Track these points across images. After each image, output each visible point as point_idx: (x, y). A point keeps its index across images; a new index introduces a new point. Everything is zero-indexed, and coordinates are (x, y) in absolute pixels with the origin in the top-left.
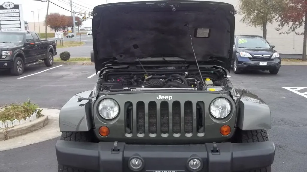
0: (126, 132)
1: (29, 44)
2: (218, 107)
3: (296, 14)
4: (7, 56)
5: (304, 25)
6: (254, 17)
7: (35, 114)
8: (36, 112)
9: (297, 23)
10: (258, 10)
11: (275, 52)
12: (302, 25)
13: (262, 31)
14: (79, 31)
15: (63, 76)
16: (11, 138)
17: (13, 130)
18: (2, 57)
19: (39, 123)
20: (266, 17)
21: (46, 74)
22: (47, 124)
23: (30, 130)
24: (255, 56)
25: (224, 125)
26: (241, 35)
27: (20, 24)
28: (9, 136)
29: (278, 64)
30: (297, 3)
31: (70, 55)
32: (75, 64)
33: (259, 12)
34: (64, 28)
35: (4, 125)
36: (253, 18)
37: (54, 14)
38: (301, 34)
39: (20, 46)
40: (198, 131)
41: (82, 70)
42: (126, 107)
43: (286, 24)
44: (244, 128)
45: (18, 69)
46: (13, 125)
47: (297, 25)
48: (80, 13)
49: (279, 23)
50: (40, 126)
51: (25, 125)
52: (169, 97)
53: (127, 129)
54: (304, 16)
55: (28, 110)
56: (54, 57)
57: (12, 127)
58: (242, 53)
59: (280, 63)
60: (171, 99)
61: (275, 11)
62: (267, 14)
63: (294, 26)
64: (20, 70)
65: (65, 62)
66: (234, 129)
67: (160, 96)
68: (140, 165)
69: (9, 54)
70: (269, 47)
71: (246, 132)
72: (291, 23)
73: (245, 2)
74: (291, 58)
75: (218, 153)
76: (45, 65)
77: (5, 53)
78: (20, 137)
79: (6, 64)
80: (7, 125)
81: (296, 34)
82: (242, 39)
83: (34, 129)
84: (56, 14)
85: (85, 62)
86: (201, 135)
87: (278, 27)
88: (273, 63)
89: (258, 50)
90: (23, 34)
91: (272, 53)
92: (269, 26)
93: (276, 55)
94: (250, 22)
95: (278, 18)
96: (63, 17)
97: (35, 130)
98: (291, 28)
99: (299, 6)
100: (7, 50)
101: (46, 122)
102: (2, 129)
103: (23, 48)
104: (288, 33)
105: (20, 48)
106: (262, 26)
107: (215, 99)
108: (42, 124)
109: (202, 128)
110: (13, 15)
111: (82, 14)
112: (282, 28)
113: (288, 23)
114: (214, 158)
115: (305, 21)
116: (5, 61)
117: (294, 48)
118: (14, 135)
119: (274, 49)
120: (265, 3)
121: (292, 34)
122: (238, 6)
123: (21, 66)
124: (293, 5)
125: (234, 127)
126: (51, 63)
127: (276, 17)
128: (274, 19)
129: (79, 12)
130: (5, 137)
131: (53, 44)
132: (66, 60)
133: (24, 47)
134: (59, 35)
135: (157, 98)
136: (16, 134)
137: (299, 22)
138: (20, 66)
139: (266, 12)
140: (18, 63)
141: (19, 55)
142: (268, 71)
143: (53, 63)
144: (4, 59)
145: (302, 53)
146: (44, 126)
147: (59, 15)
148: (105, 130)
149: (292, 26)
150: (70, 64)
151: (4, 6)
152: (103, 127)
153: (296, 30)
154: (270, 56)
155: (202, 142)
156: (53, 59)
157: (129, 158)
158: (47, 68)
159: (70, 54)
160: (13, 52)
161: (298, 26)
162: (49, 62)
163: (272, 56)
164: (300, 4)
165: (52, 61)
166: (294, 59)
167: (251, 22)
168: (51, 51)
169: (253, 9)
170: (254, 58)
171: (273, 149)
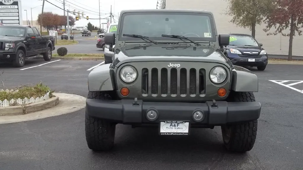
0: (143, 93)
1: (31, 38)
2: (216, 74)
3: (283, 15)
4: (10, 48)
5: (290, 27)
6: (244, 18)
7: (48, 94)
8: (49, 93)
9: (283, 25)
10: (247, 11)
11: (263, 49)
12: (288, 27)
13: (251, 32)
14: (71, 31)
15: (63, 69)
16: (28, 113)
17: (30, 106)
18: (5, 50)
19: (52, 102)
20: (255, 17)
21: (47, 66)
22: (58, 104)
23: (45, 108)
24: (244, 52)
25: (220, 88)
26: (231, 33)
27: (19, 20)
28: (26, 111)
29: (265, 61)
30: (284, 5)
31: (67, 51)
32: (72, 59)
33: (248, 13)
34: (57, 28)
35: (22, 102)
36: (242, 19)
37: (47, 13)
38: (287, 35)
39: (23, 39)
40: (200, 93)
41: (80, 64)
42: (143, 73)
43: (273, 26)
44: (237, 90)
45: (20, 61)
46: (30, 103)
47: (284, 26)
48: (74, 12)
49: (267, 25)
50: (53, 104)
51: (40, 103)
52: (178, 65)
53: (143, 90)
54: (290, 18)
55: (40, 91)
56: (52, 51)
57: (29, 104)
58: (232, 50)
59: (267, 60)
60: (179, 66)
61: (264, 12)
62: (256, 15)
63: (281, 28)
64: (21, 63)
65: (62, 57)
66: (228, 92)
67: (170, 64)
68: (155, 116)
69: (12, 46)
70: (257, 45)
71: (238, 93)
72: (278, 25)
73: (235, 3)
74: (278, 58)
75: (217, 107)
76: (44, 60)
77: (8, 45)
78: (36, 113)
79: (9, 56)
80: (25, 102)
81: (283, 35)
82: (233, 37)
83: (48, 106)
84: (49, 13)
85: (81, 57)
86: (203, 96)
87: (265, 28)
88: (260, 60)
89: (247, 48)
90: (25, 28)
91: (260, 50)
92: (257, 26)
93: (263, 52)
94: (239, 23)
95: (266, 19)
96: (56, 16)
97: (49, 108)
98: (278, 29)
99: (286, 8)
100: (10, 42)
101: (58, 102)
102: (20, 105)
103: (24, 42)
104: (275, 34)
105: (22, 41)
106: (251, 27)
107: (214, 67)
108: (54, 103)
109: (204, 91)
110: (12, 11)
111: (76, 13)
112: (269, 29)
113: (275, 24)
114: (213, 110)
115: (291, 23)
116: (8, 53)
117: (281, 50)
118: (32, 110)
119: (262, 47)
120: (254, 4)
121: (279, 35)
122: (229, 7)
123: (23, 59)
124: (280, 7)
125: (229, 90)
126: (49, 57)
127: (264, 19)
128: (262, 20)
129: (72, 11)
130: (24, 112)
131: (52, 39)
132: (63, 55)
133: (25, 40)
134: (53, 33)
135: (168, 66)
136: (33, 110)
137: (286, 24)
138: (21, 59)
139: (255, 13)
140: (20, 56)
141: (21, 48)
142: (256, 68)
143: (51, 58)
144: (7, 51)
145: (287, 54)
146: (56, 105)
147: (52, 14)
148: (125, 90)
149: (279, 27)
150: (67, 59)
151: (3, 2)
152: (123, 88)
153: (282, 31)
154: (258, 53)
155: (203, 101)
156: (51, 54)
157: (147, 110)
158: (45, 62)
159: (67, 49)
160: (16, 45)
161: (284, 28)
162: (48, 57)
163: (259, 53)
164: (287, 7)
165: (50, 55)
166: (280, 59)
167: (241, 22)
168: (50, 46)
169: (243, 10)
170: (244, 55)
171: (260, 106)
